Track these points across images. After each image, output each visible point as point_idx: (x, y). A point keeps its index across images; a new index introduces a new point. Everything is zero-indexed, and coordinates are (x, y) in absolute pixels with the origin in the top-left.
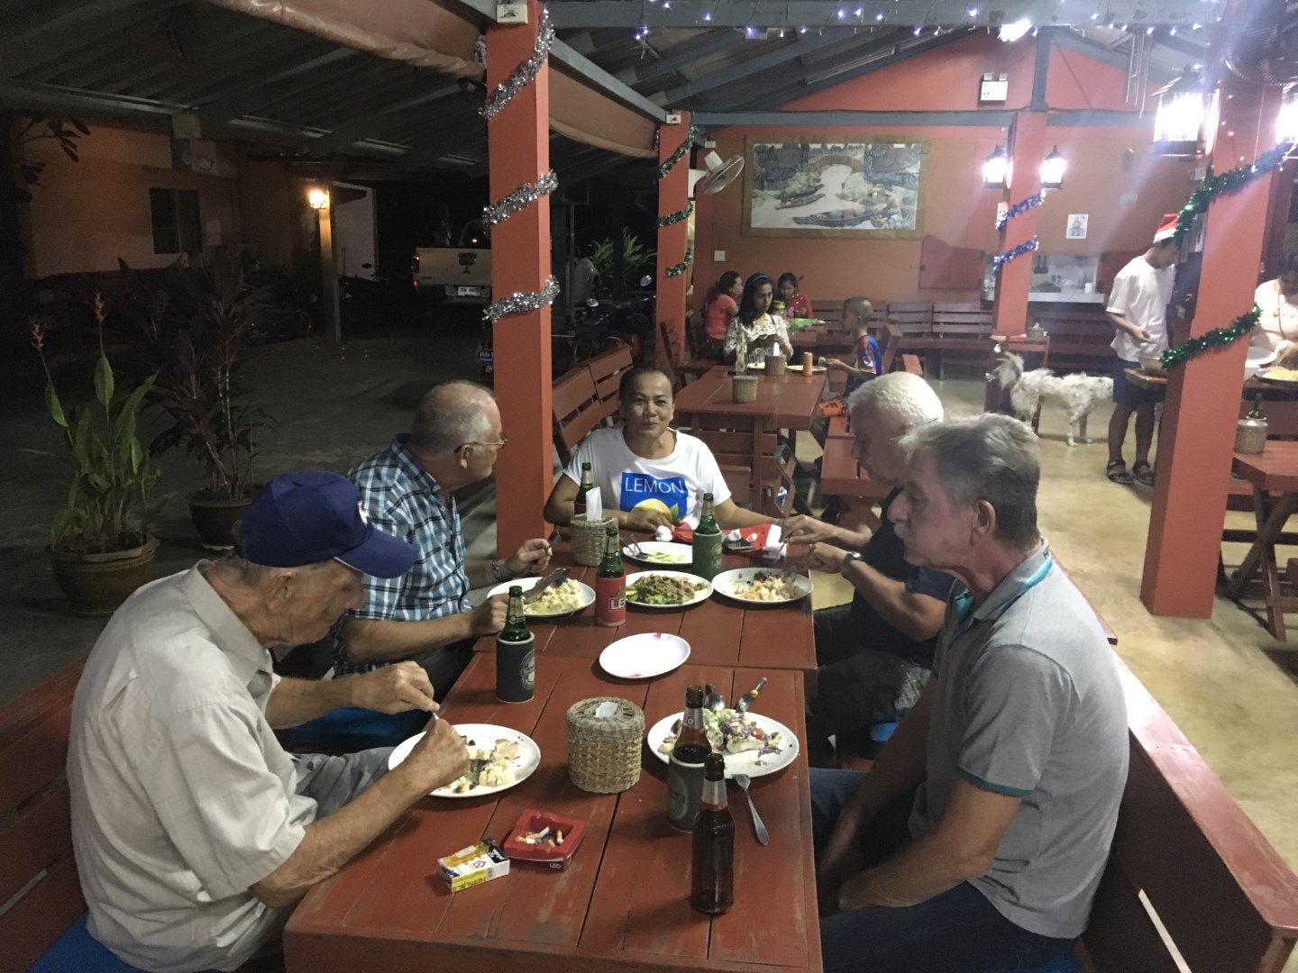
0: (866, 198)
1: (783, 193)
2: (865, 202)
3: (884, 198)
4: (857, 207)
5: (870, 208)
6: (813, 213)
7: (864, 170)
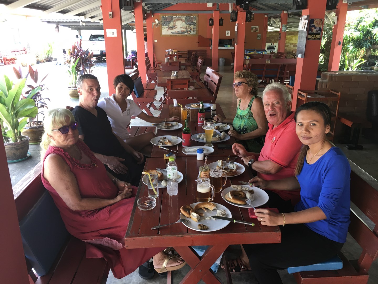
0: (186, 28)
1: (168, 27)
2: (186, 29)
3: (189, 28)
4: (184, 30)
5: (187, 30)
6: (175, 31)
7: (185, 21)
